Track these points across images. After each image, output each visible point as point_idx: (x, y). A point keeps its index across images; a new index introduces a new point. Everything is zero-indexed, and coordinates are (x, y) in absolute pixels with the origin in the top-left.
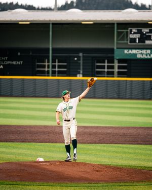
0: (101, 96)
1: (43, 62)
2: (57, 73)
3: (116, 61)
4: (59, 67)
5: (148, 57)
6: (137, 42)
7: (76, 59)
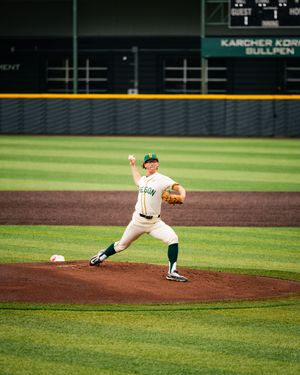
0: (175, 132)
1: (61, 66)
2: (88, 86)
3: (204, 63)
4: (93, 74)
5: (268, 53)
6: (246, 23)
7: (125, 58)
